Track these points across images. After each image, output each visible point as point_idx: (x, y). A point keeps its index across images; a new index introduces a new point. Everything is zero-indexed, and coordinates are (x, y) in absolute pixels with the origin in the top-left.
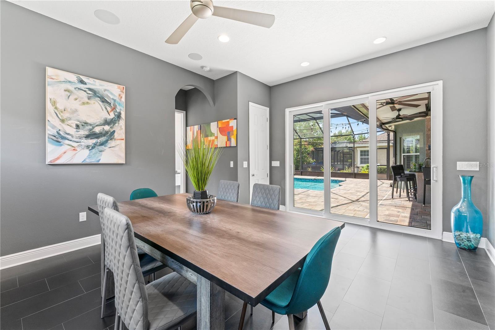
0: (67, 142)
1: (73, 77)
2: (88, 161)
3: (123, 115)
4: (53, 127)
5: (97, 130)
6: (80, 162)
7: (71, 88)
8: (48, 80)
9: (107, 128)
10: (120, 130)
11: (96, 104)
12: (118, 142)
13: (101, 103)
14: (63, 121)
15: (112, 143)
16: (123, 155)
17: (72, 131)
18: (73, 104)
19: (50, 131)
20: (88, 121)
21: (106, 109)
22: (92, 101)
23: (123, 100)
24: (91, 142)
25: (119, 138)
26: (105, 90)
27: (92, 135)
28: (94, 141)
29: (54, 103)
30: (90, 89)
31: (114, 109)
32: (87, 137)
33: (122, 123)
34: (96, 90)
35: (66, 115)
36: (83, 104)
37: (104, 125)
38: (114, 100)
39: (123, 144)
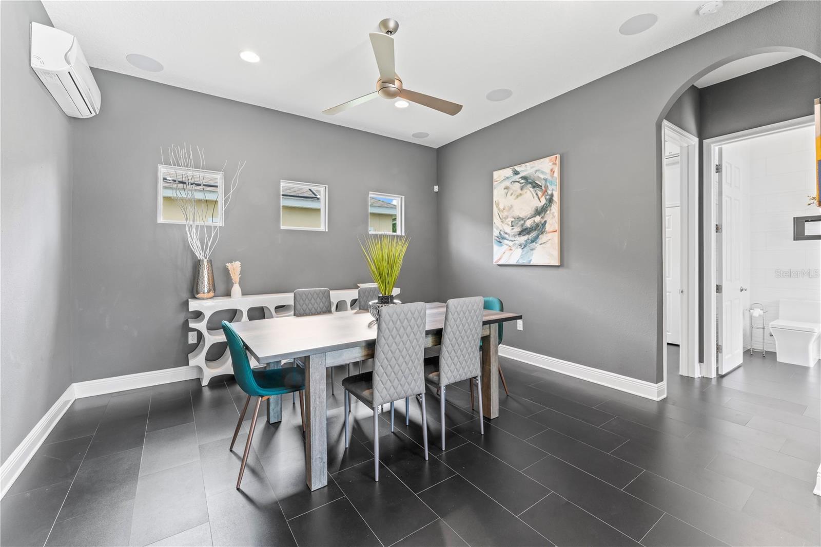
0: (506, 242)
1: (508, 172)
2: (521, 262)
3: (556, 198)
4: (497, 228)
5: (529, 224)
6: (515, 263)
7: (507, 183)
8: (495, 184)
9: (538, 219)
10: (552, 219)
11: (529, 192)
12: (550, 236)
13: (532, 189)
14: (502, 221)
15: (543, 238)
16: (556, 253)
17: (508, 229)
18: (511, 200)
19: (496, 233)
20: (521, 216)
21: (537, 195)
22: (525, 191)
23: (557, 174)
24: (523, 239)
25: (551, 230)
26: (536, 171)
27: (524, 231)
28: (526, 238)
29: (498, 205)
30: (524, 178)
31: (545, 192)
32: (520, 234)
33: (555, 208)
34: (528, 176)
35: (505, 213)
36: (518, 197)
37: (534, 216)
38: (546, 180)
39: (556, 237)
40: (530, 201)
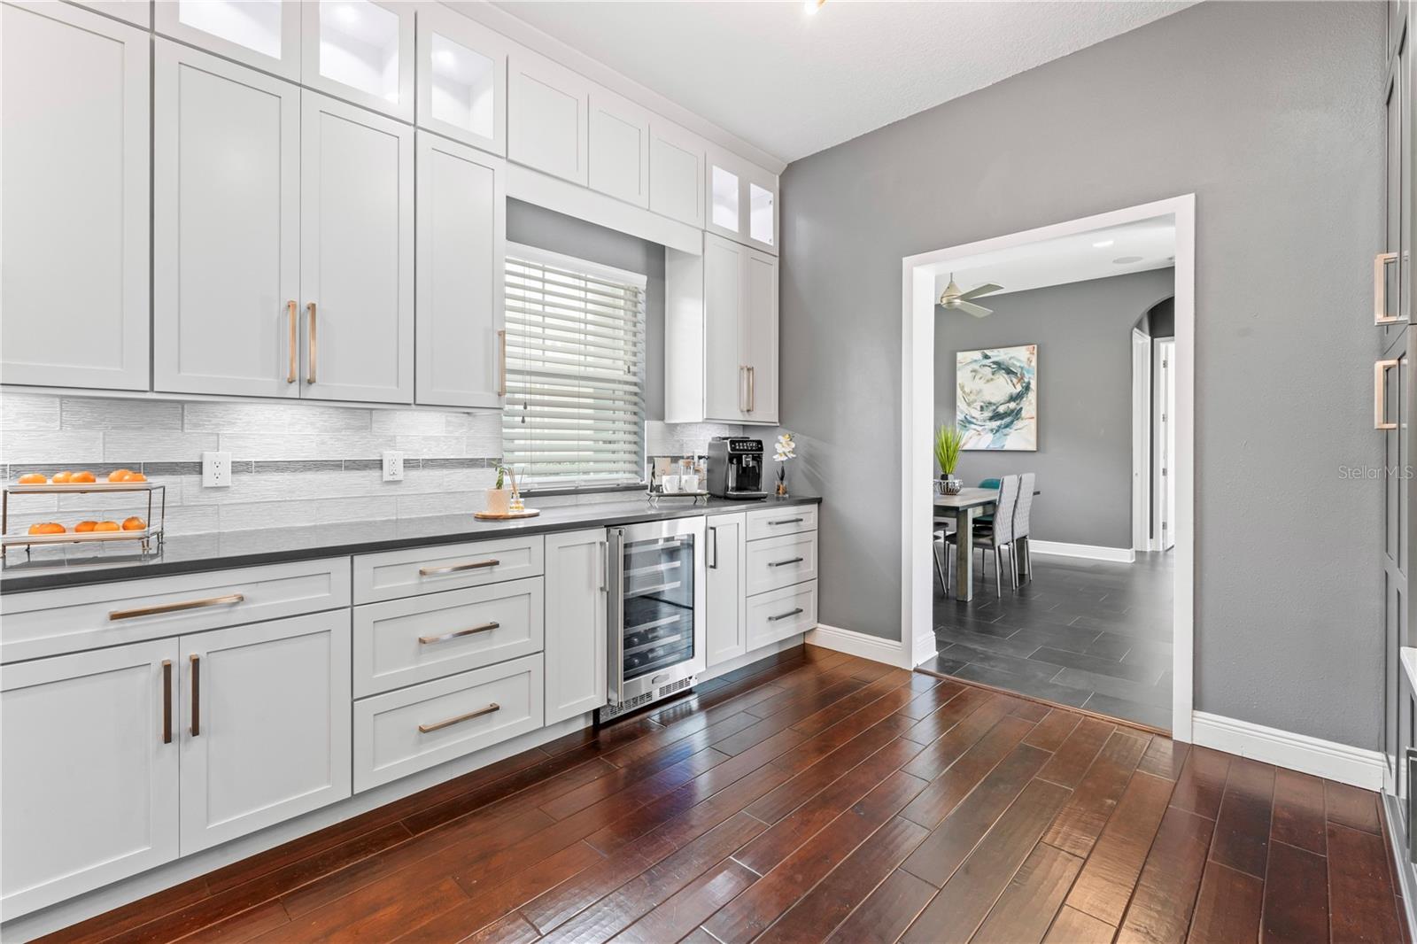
0: (973, 426)
1: (977, 355)
2: (992, 447)
3: (1033, 385)
4: (962, 412)
5: (1001, 409)
6: (983, 448)
7: (976, 366)
8: (958, 365)
9: (1012, 405)
10: (1029, 406)
11: (1002, 378)
12: (1026, 422)
13: (1005, 376)
14: (969, 405)
15: (1018, 424)
16: (1033, 439)
17: (976, 413)
18: (979, 384)
19: (960, 416)
20: (993, 401)
21: (1012, 381)
22: (997, 376)
23: (1034, 364)
24: (995, 424)
25: (1028, 416)
26: (1011, 358)
27: (996, 416)
28: (998, 423)
29: (962, 388)
30: (994, 363)
31: (1021, 379)
32: (991, 419)
33: (1032, 396)
34: (1001, 361)
35: (972, 397)
36: (988, 381)
37: (1009, 401)
38: (1022, 368)
39: (1033, 423)
40: (1002, 388)
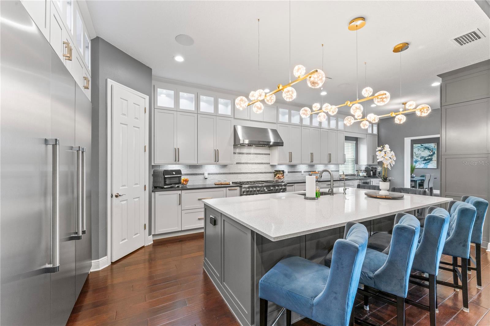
0: (418, 162)
1: (419, 145)
2: (424, 167)
4: (415, 159)
5: (426, 158)
6: (421, 168)
7: (419, 148)
8: (414, 147)
9: (430, 157)
10: (435, 158)
12: (434, 161)
13: (428, 150)
14: (417, 157)
15: (432, 162)
16: (436, 166)
17: (419, 159)
18: (420, 152)
19: (414, 160)
20: (424, 156)
21: (429, 152)
22: (425, 150)
23: (436, 147)
24: (425, 162)
26: (429, 146)
27: (425, 160)
28: (426, 162)
29: (415, 153)
30: (424, 147)
31: (432, 151)
32: (423, 161)
33: (435, 155)
34: (426, 147)
35: (418, 155)
36: (423, 151)
37: (429, 156)
38: (433, 148)
39: (436, 162)
40: (426, 153)
